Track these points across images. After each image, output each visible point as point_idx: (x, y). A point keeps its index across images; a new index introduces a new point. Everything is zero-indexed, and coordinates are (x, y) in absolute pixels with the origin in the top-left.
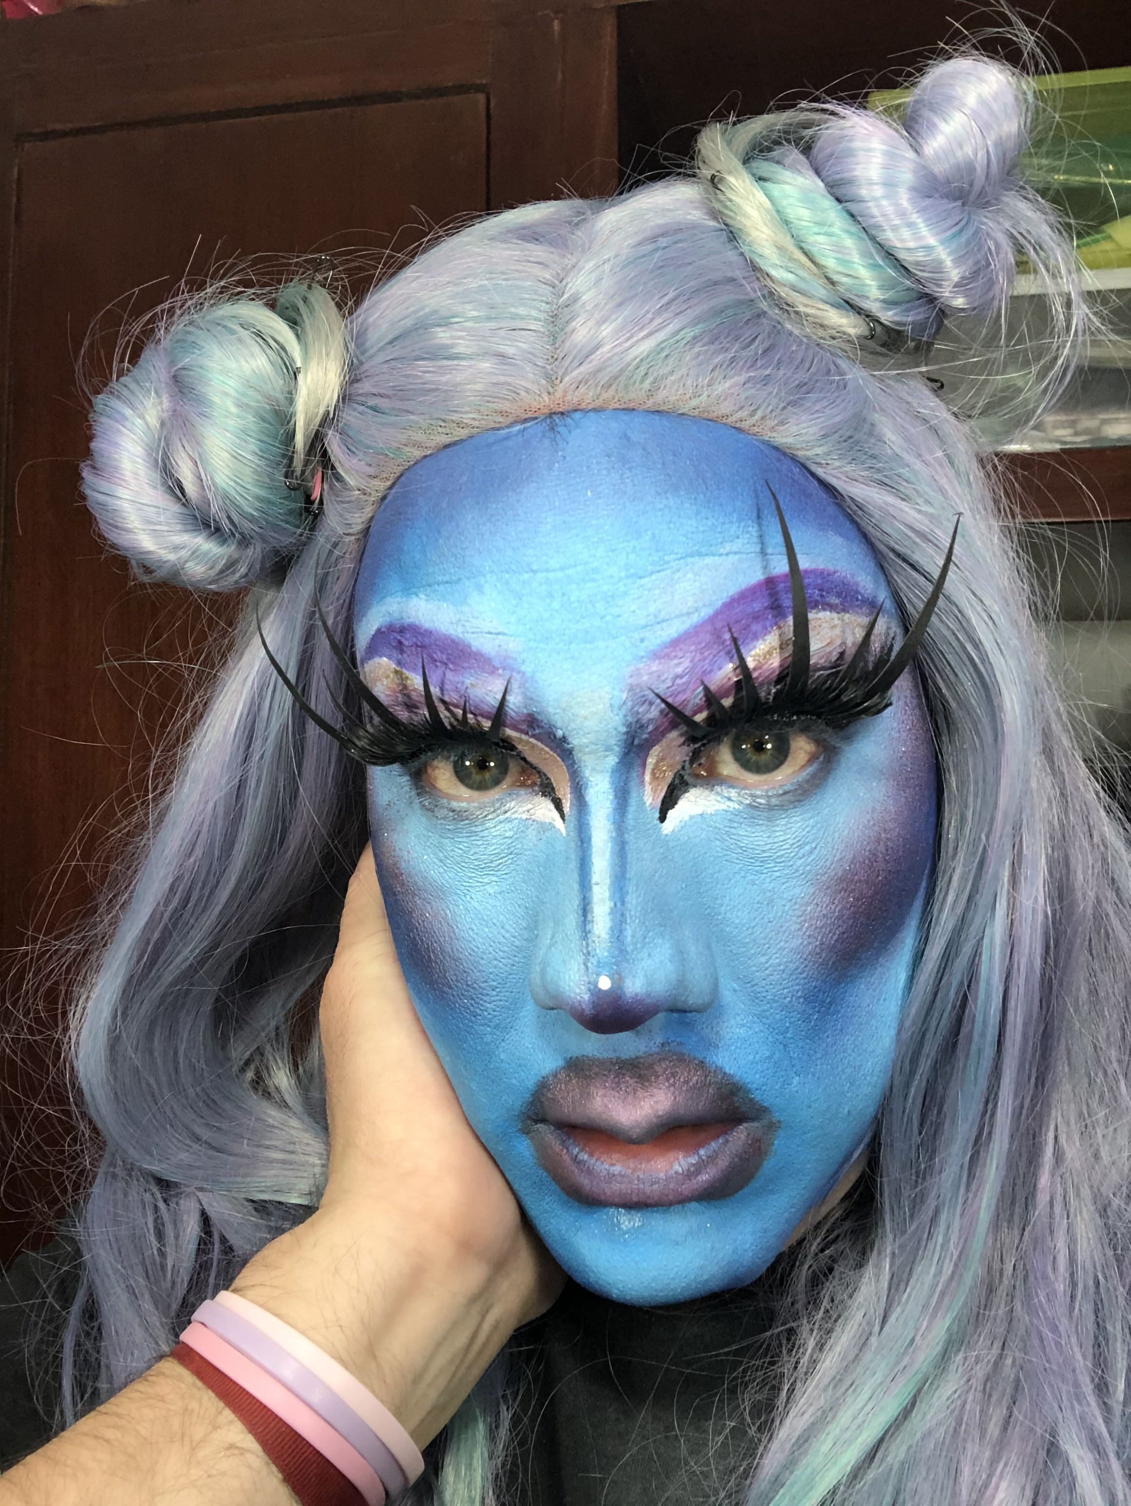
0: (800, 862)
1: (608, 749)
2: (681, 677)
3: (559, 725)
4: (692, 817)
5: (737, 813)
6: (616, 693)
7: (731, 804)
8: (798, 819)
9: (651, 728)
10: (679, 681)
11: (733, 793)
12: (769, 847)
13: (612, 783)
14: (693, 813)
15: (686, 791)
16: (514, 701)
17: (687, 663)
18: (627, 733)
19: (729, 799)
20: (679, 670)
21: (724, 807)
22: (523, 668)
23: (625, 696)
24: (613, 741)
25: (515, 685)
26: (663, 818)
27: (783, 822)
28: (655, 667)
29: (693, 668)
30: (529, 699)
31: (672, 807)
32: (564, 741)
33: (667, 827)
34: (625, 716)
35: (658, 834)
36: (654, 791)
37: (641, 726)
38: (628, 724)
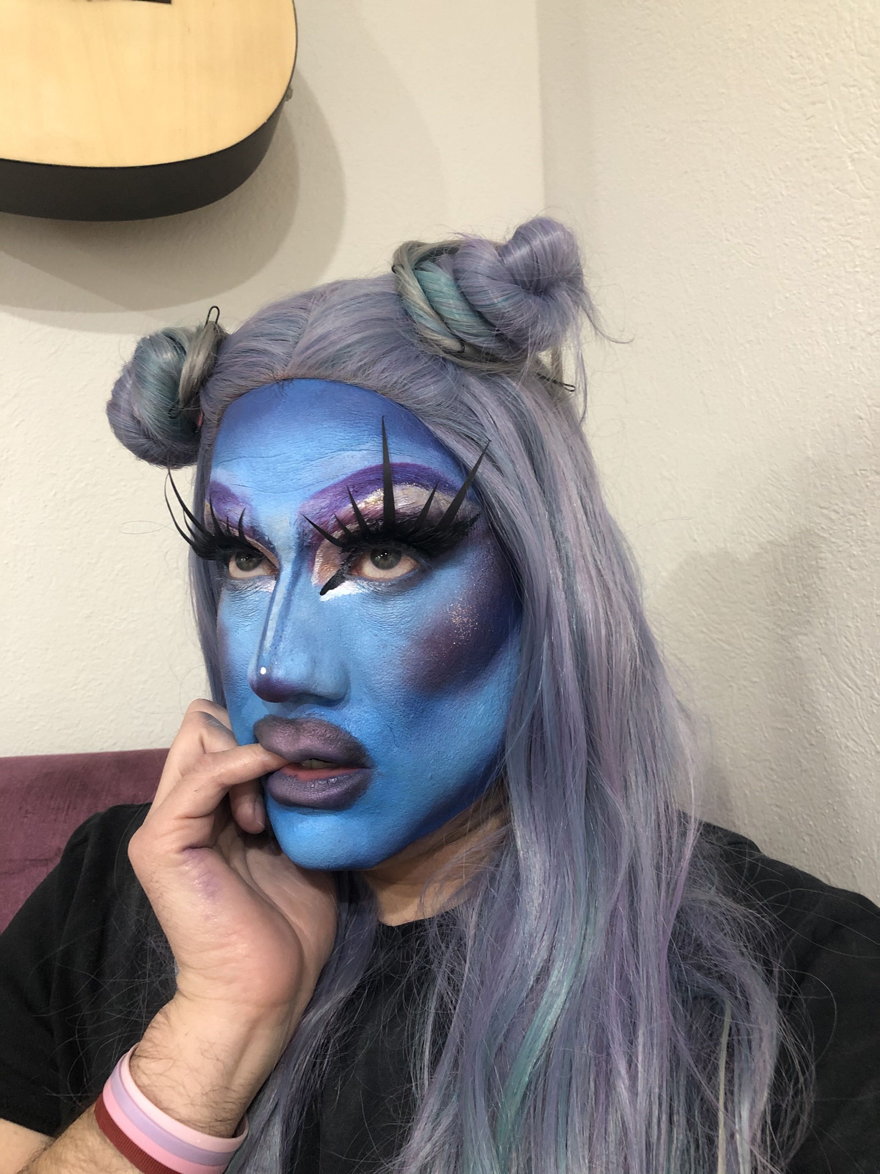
0: (402, 627)
1: (290, 548)
2: (323, 508)
3: (267, 534)
4: (343, 596)
5: (367, 595)
6: (293, 516)
7: (365, 590)
8: (401, 602)
9: (311, 536)
10: (323, 510)
11: (365, 584)
12: (384, 615)
13: (292, 568)
14: (345, 594)
15: (344, 582)
16: (245, 519)
17: (328, 502)
18: (299, 538)
19: (363, 587)
20: (323, 505)
21: (361, 591)
22: (252, 503)
23: (297, 517)
24: (292, 544)
25: (246, 512)
26: (323, 592)
27: (392, 603)
28: (312, 502)
29: (331, 504)
30: (253, 519)
31: (333, 588)
32: (270, 543)
33: (325, 598)
34: (297, 528)
35: (317, 600)
36: (321, 577)
37: (306, 535)
38: (299, 534)
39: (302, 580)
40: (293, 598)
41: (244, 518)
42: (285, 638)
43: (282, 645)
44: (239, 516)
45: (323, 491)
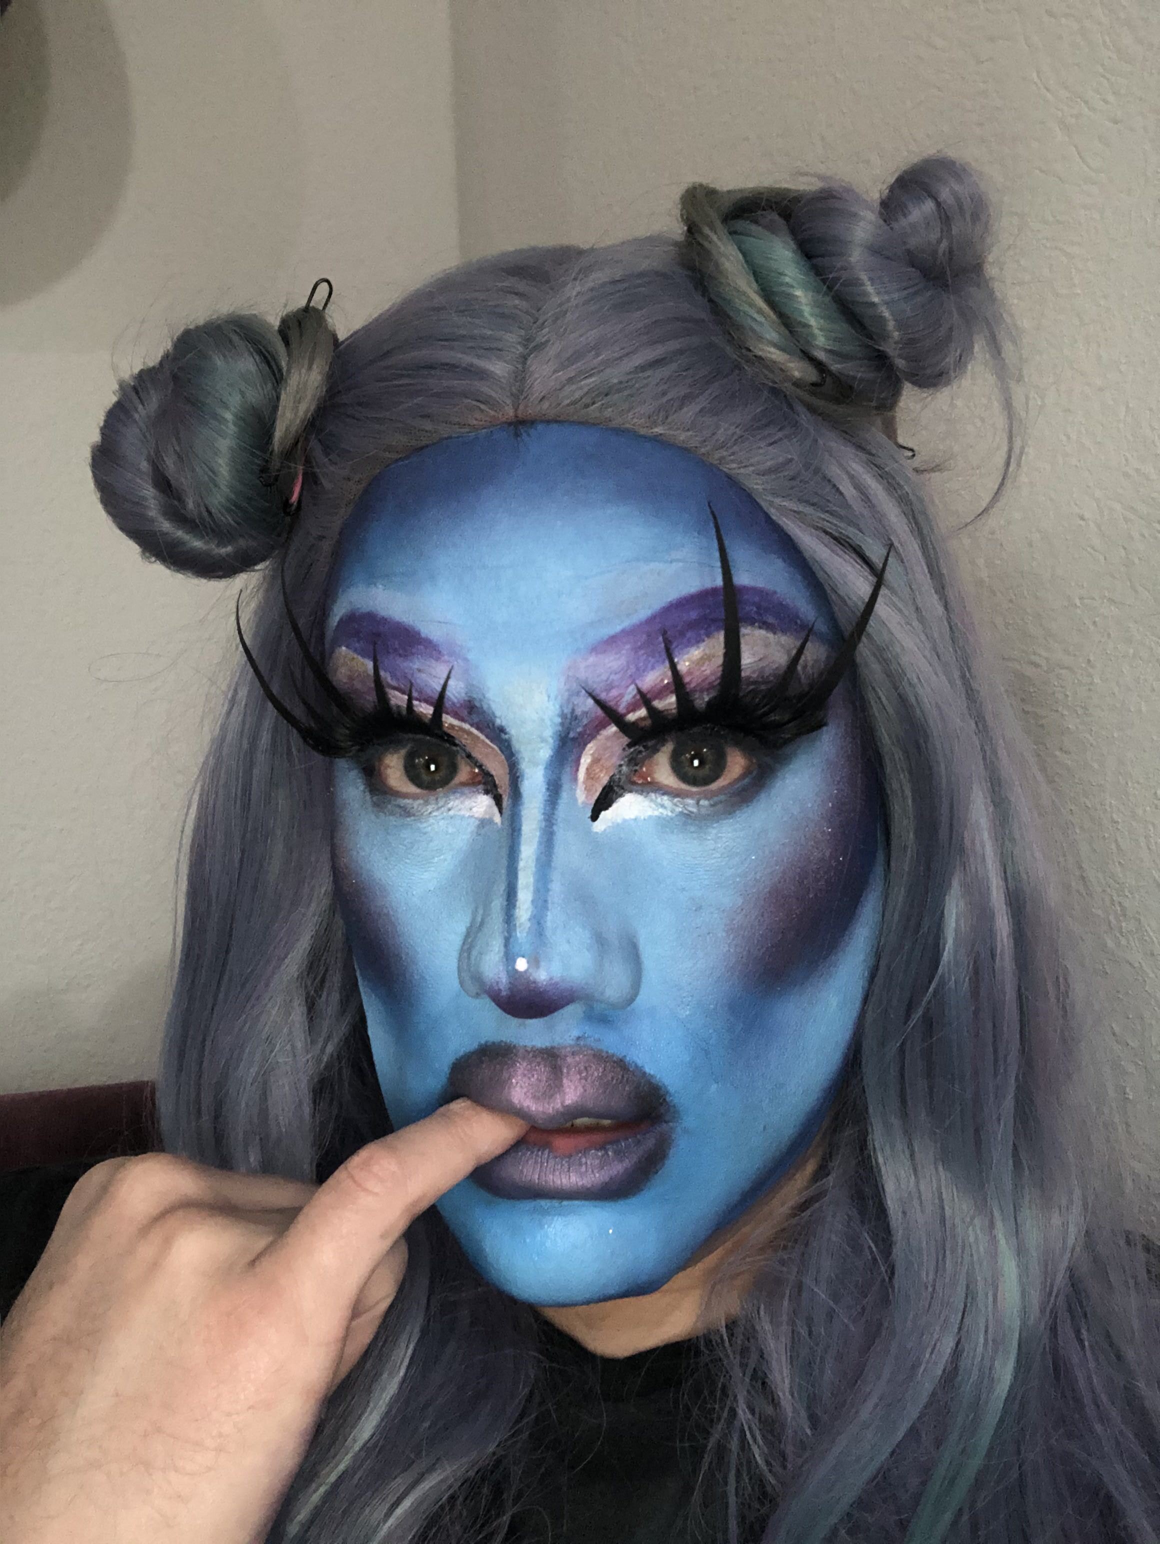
1: (543, 740)
2: (614, 673)
3: (498, 713)
5: (668, 820)
6: (554, 683)
7: (663, 811)
8: (729, 829)
9: (585, 721)
10: (612, 677)
11: (667, 800)
12: (699, 854)
13: (545, 776)
14: (627, 817)
15: (621, 796)
16: (453, 687)
17: (620, 660)
18: (562, 725)
19: (663, 806)
20: (616, 666)
21: (656, 813)
22: (468, 656)
23: (562, 687)
24: (548, 733)
25: (457, 671)
26: (595, 817)
27: (714, 831)
28: (590, 660)
29: (627, 666)
30: (470, 686)
31: (606, 808)
32: (502, 730)
33: (599, 826)
34: (561, 707)
35: (588, 832)
36: (588, 790)
37: (576, 718)
38: (563, 716)
39: (564, 795)
40: (555, 828)
41: (451, 682)
42: (553, 903)
43: (550, 916)
44: (442, 682)
45: (612, 641)
